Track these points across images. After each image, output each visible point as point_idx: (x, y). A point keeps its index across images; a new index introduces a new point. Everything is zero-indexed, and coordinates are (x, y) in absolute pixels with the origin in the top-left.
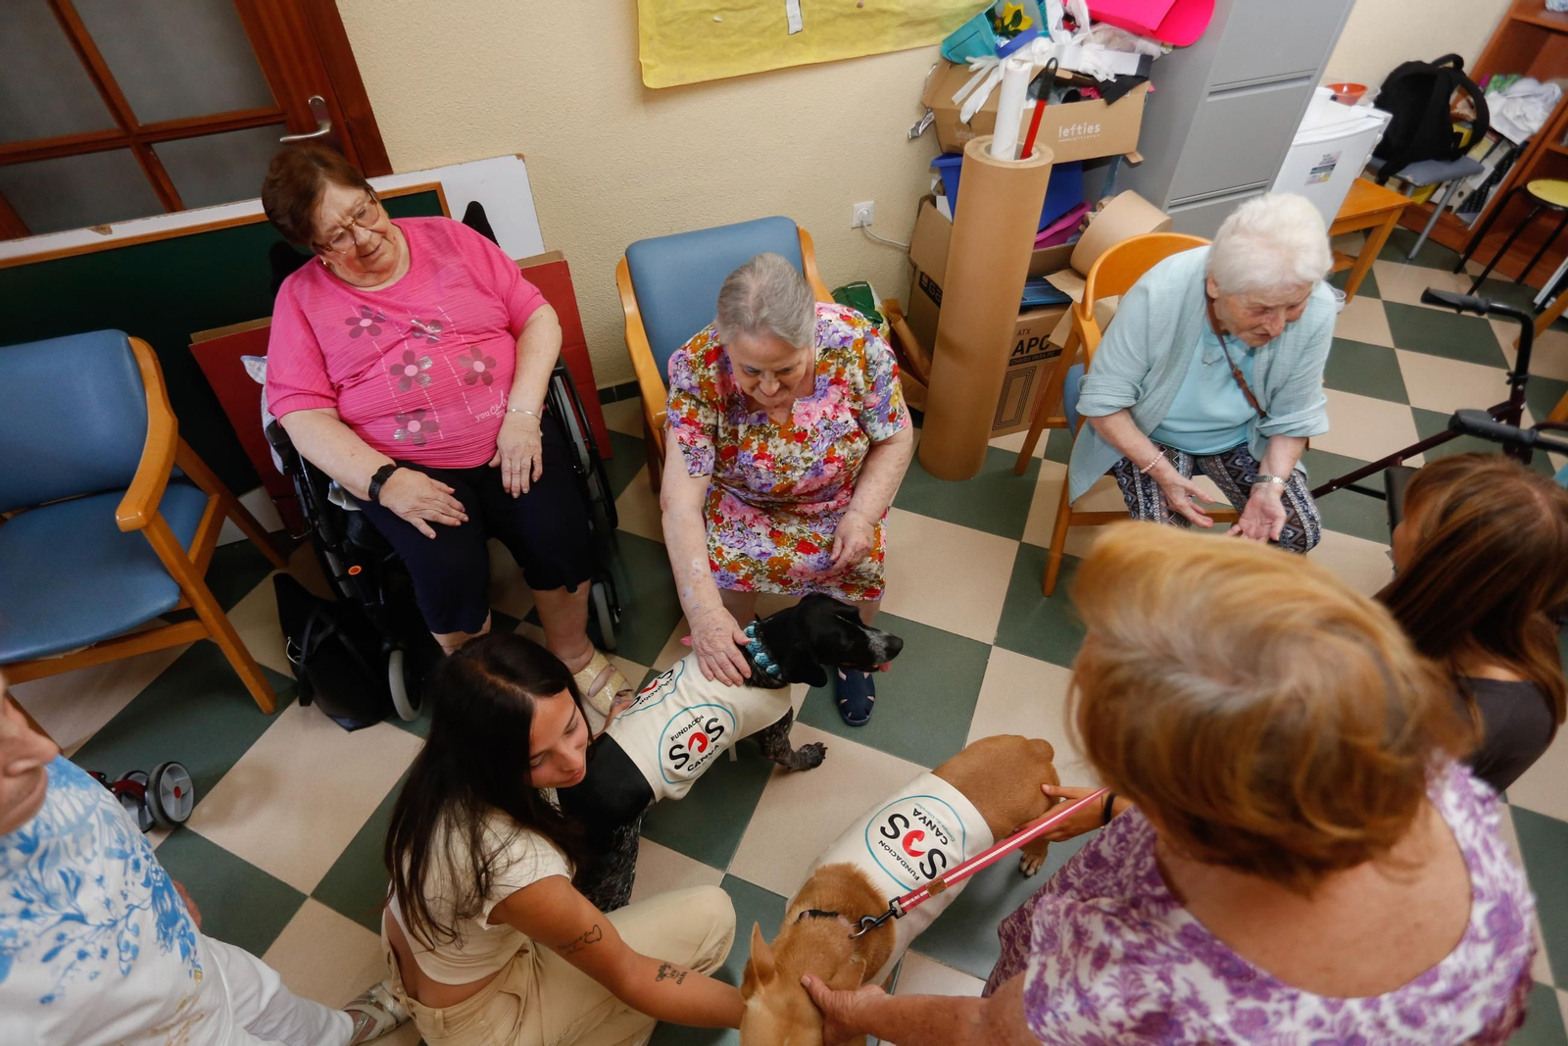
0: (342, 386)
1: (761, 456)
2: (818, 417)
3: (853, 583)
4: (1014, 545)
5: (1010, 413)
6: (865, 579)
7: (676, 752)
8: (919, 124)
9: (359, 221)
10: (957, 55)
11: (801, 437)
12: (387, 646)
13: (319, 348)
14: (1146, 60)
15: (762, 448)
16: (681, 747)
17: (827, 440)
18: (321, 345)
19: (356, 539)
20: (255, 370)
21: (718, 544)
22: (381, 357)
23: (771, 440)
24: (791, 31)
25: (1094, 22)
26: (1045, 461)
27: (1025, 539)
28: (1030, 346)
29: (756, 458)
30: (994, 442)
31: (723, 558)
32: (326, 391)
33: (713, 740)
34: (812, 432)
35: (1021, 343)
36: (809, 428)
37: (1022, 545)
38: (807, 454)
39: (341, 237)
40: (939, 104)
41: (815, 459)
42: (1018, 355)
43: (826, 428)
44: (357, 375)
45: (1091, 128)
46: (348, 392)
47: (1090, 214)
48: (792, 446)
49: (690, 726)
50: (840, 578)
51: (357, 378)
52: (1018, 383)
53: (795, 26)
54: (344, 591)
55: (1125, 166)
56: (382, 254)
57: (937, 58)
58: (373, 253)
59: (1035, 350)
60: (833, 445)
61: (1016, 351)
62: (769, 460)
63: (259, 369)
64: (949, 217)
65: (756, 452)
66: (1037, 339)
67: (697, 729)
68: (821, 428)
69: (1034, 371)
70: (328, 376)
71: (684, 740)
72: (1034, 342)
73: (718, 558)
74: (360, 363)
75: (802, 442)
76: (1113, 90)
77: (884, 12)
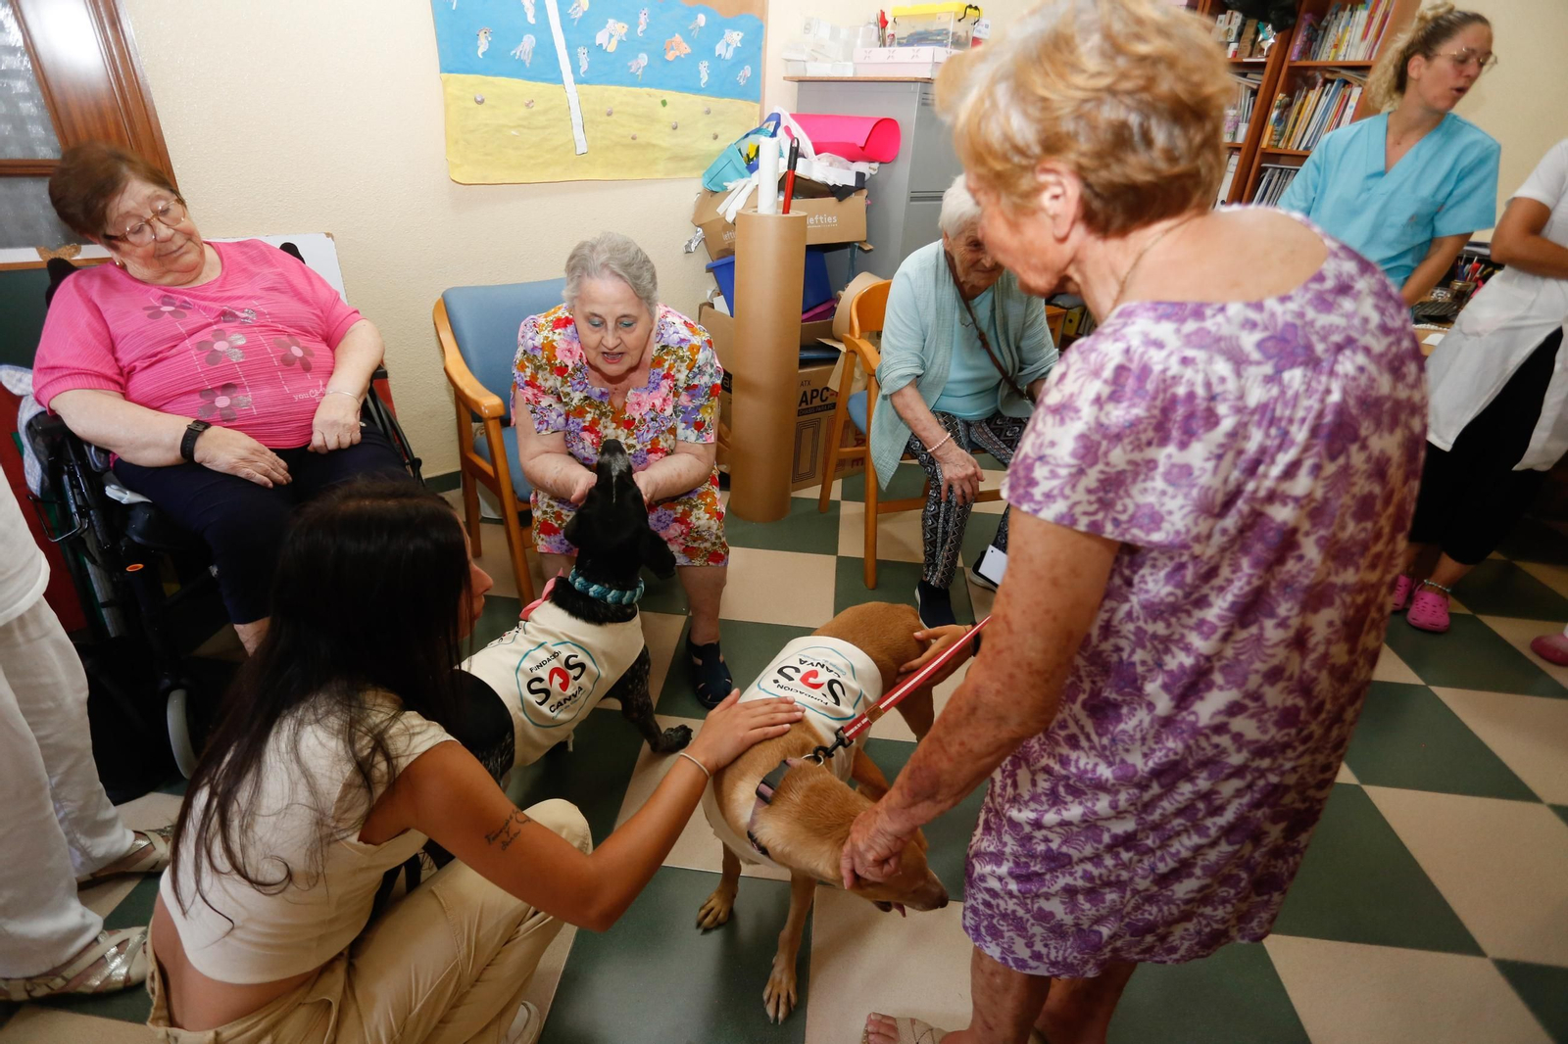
0: (134, 368)
1: (590, 429)
2: (647, 408)
3: (696, 545)
4: (832, 559)
5: (804, 467)
6: (706, 540)
7: (536, 686)
8: (690, 242)
9: (161, 218)
10: (715, 185)
11: (629, 424)
12: (167, 682)
13: (109, 331)
14: (860, 176)
15: (594, 422)
16: (540, 680)
17: (652, 431)
18: (111, 327)
19: (140, 535)
20: (14, 382)
21: (556, 509)
22: (185, 339)
23: (604, 419)
24: (579, 152)
25: (817, 153)
26: (842, 502)
27: (842, 552)
28: (812, 397)
29: (585, 429)
30: (794, 494)
31: (563, 521)
32: (111, 372)
33: (576, 678)
34: (640, 422)
35: (805, 393)
36: (637, 417)
37: (839, 558)
38: (631, 441)
39: (139, 231)
40: (705, 220)
41: (638, 447)
42: (804, 406)
43: (652, 420)
44: (155, 355)
45: (830, 219)
46: (141, 374)
47: (841, 292)
48: (619, 432)
49: (549, 660)
50: (681, 540)
51: (155, 359)
52: (808, 433)
53: (582, 148)
54: (110, 629)
55: (861, 252)
56: (186, 253)
57: (700, 189)
58: (175, 252)
59: (817, 402)
60: (657, 437)
61: (802, 401)
62: (597, 436)
63: (20, 380)
64: (728, 312)
65: (587, 424)
66: (817, 391)
67: (555, 663)
68: (648, 418)
69: (819, 422)
70: (117, 360)
71: (544, 673)
72: (815, 394)
73: (557, 520)
74: (160, 343)
75: (629, 429)
76: (840, 193)
77: (654, 146)
